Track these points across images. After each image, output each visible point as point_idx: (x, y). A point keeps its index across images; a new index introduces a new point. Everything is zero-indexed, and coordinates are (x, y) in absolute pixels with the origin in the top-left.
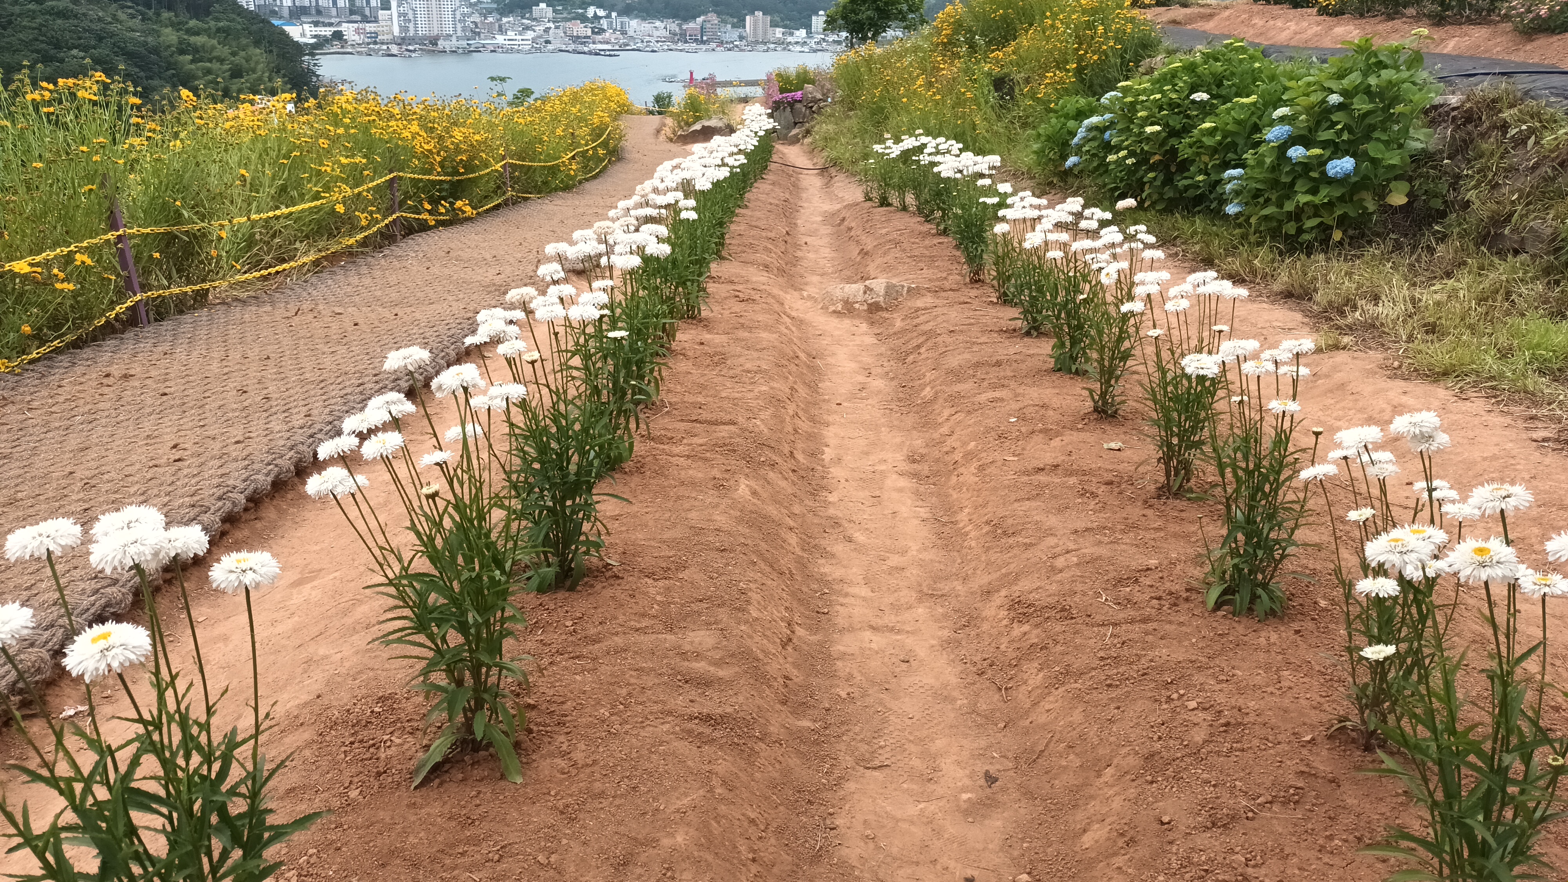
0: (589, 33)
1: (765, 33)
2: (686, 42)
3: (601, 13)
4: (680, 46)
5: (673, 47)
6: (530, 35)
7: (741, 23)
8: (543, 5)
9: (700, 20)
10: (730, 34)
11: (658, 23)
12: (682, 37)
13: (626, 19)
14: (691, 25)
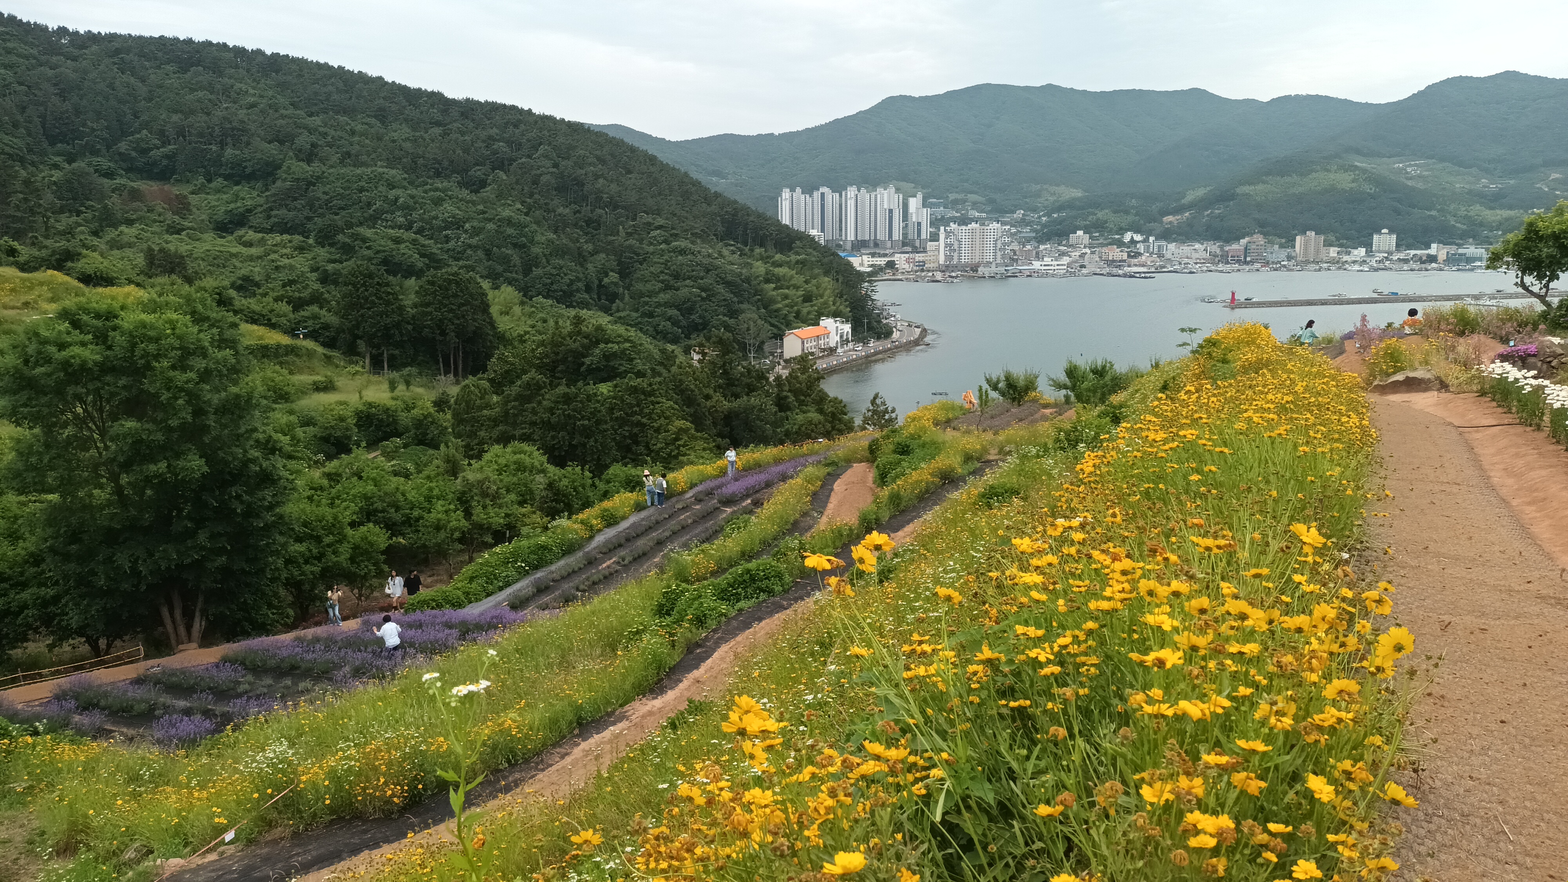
0: (1125, 256)
1: (1317, 252)
2: (1227, 263)
3: (1138, 237)
4: (1221, 267)
5: (1213, 268)
6: (1066, 260)
7: (1291, 243)
8: (1080, 233)
9: (1243, 242)
10: (1278, 254)
11: (1197, 246)
12: (1224, 258)
13: (1164, 243)
14: (1235, 246)
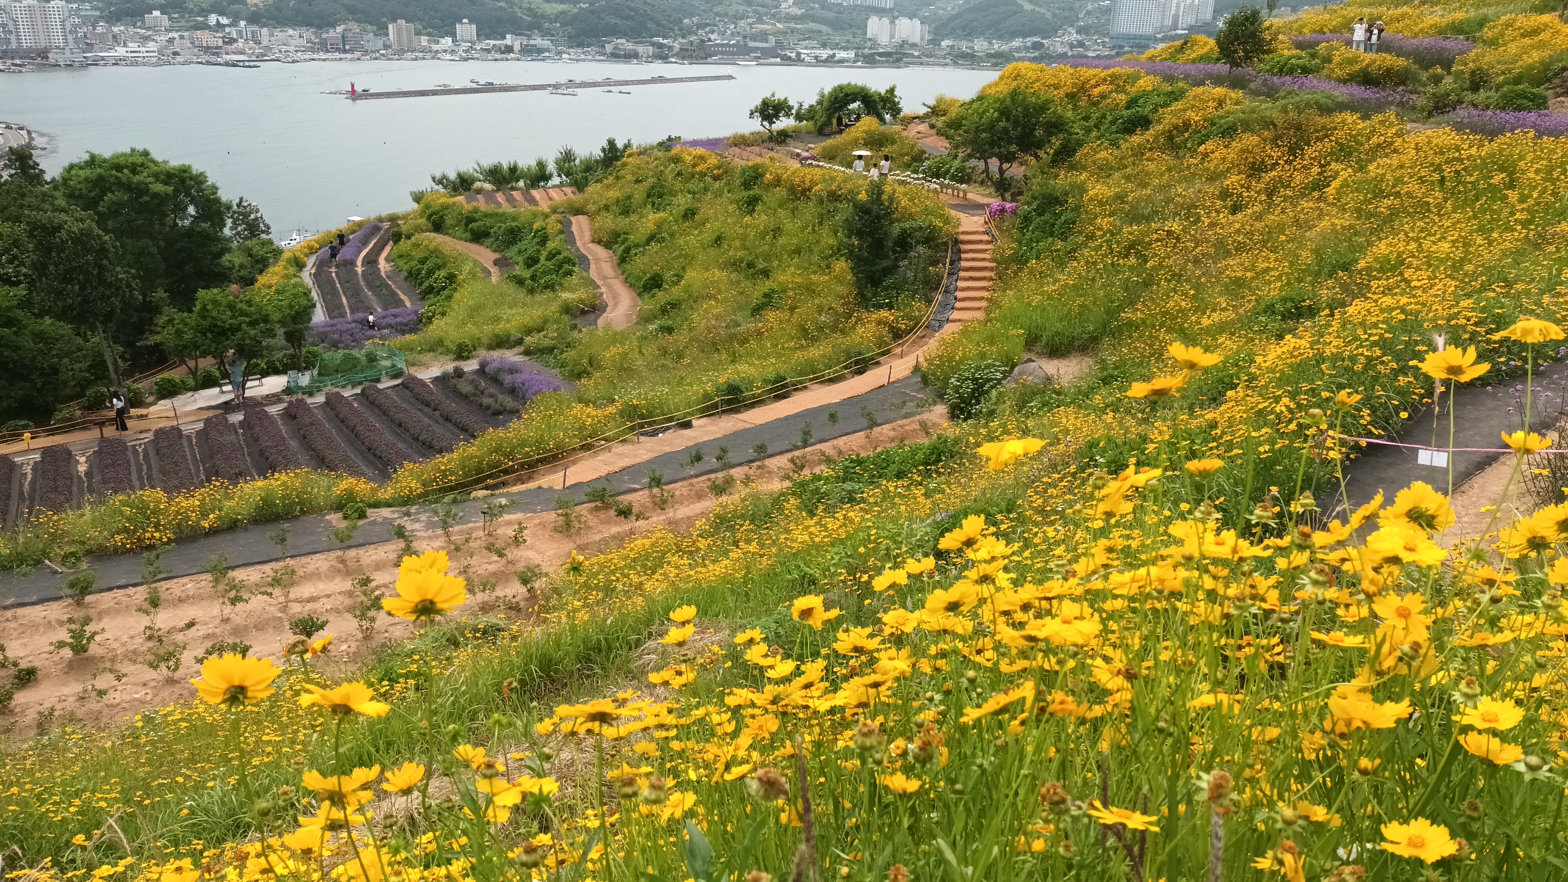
0: (220, 43)
1: (410, 41)
2: (328, 51)
3: (224, 21)
4: (322, 55)
5: (316, 56)
6: (152, 46)
7: (382, 30)
8: (157, 13)
9: (339, 28)
10: (374, 42)
11: (291, 32)
12: (324, 46)
13: (256, 28)
14: (331, 33)
